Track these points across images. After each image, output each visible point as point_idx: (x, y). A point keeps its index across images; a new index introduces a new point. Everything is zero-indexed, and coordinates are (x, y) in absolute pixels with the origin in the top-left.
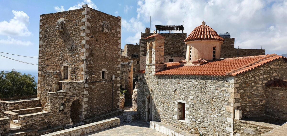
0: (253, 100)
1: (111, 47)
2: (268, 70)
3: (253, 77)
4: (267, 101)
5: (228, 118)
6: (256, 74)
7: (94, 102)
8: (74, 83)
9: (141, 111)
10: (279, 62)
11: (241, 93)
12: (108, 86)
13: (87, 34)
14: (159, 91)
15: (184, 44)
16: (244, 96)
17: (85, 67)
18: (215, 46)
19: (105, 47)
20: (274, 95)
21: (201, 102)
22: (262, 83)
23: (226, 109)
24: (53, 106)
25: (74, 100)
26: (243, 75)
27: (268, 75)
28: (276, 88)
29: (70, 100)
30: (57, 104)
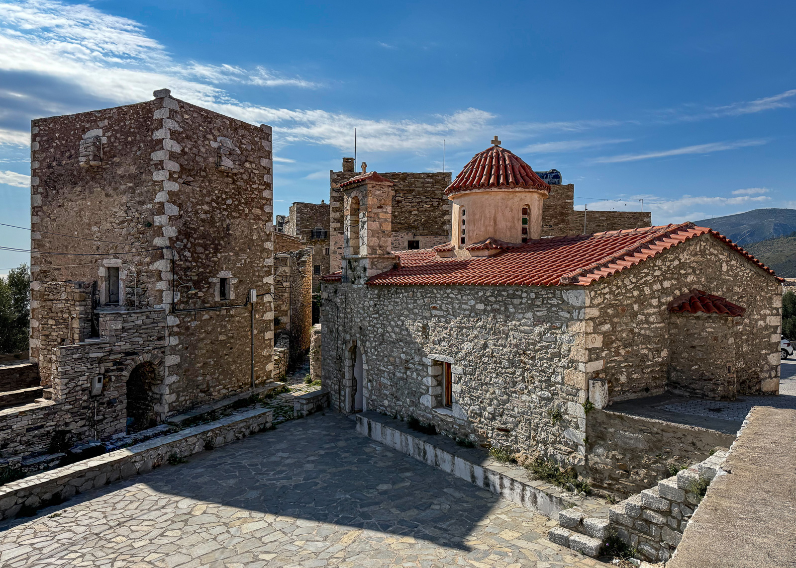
0: (637, 351)
1: (243, 211)
2: (674, 267)
3: (637, 287)
4: (674, 353)
5: (569, 403)
6: (644, 279)
7: (198, 365)
8: (133, 315)
9: (333, 386)
10: (701, 245)
11: (605, 332)
12: (237, 319)
13: (171, 174)
14: (380, 330)
15: (446, 202)
16: (612, 342)
17: (167, 267)
18: (528, 205)
19: (224, 209)
20: (692, 335)
21: (495, 359)
22: (661, 304)
23: (563, 379)
24: (71, 385)
25: (135, 363)
26: (609, 284)
27: (674, 282)
28: (695, 315)
29: (124, 365)
30: (85, 378)
